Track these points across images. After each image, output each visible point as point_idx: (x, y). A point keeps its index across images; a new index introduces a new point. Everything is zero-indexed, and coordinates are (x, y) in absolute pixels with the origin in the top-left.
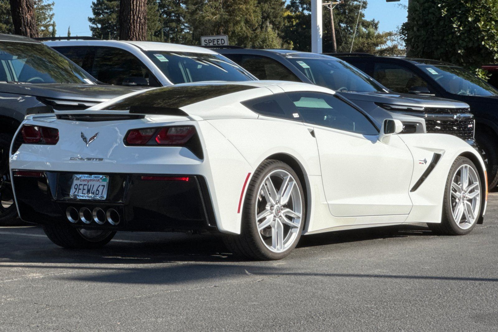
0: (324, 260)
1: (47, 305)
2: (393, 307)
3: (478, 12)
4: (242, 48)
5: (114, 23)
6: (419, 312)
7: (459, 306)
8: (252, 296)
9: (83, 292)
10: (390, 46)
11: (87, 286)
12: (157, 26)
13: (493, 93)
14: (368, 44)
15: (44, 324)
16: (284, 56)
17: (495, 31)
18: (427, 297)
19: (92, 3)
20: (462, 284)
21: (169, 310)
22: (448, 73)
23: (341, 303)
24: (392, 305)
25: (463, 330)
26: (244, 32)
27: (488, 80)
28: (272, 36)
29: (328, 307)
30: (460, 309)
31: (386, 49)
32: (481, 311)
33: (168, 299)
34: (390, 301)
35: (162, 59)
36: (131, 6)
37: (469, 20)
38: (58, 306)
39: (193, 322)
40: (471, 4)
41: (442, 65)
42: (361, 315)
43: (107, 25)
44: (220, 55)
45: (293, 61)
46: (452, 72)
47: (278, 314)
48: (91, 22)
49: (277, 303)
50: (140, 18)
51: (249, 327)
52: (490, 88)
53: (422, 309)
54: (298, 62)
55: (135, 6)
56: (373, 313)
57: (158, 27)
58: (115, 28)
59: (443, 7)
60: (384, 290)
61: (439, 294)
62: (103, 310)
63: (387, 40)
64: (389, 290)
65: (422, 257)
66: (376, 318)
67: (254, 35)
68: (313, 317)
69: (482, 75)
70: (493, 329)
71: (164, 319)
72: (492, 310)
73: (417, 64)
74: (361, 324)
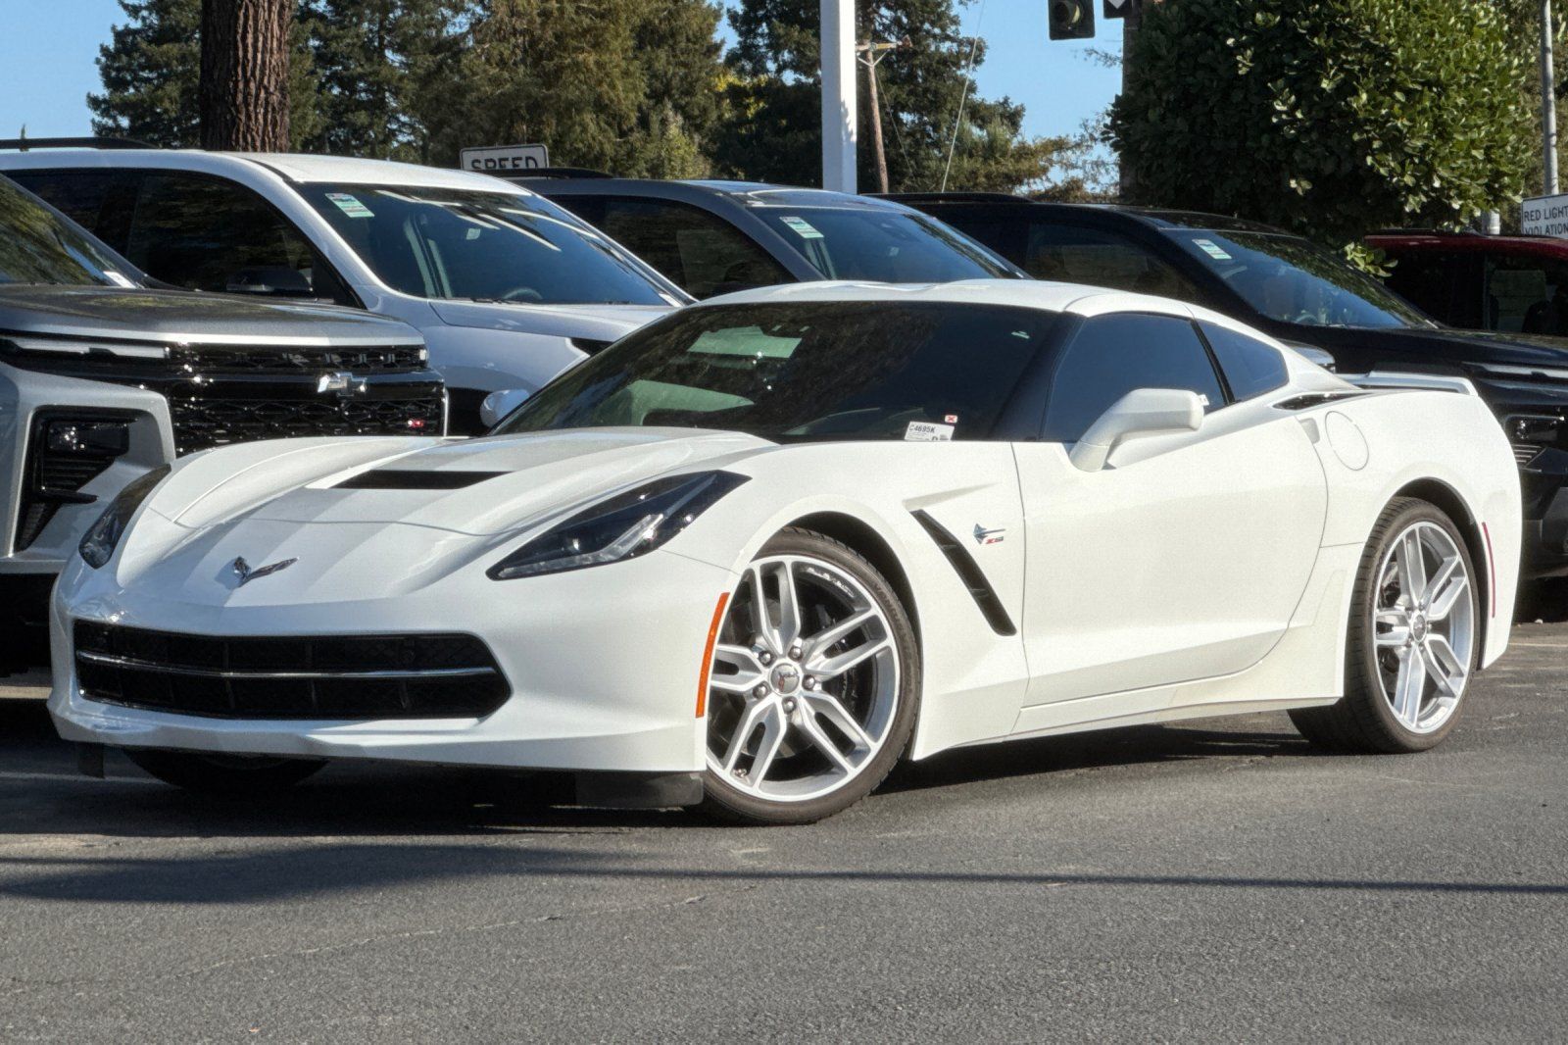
0: (894, 838)
1: (14, 979)
2: (1129, 974)
3: (1353, 63)
4: (606, 176)
5: (173, 115)
6: (1213, 990)
7: (1336, 972)
8: (675, 947)
9: (128, 941)
10: (1060, 184)
11: (138, 920)
12: (310, 123)
13: (1402, 318)
14: (988, 176)
15: (12, 1034)
16: (743, 200)
17: (1406, 123)
18: (1233, 946)
19: (98, 49)
20: (1338, 906)
21: (412, 991)
22: (1261, 257)
23: (960, 965)
24: (1124, 969)
25: (1359, 1039)
26: (591, 141)
27: (1385, 279)
28: (681, 152)
29: (920, 977)
30: (1342, 980)
31: (1047, 192)
32: (1407, 983)
33: (406, 957)
34: (1118, 958)
35: (355, 209)
36: (237, 49)
37: (1324, 90)
38: (53, 984)
39: (492, 1025)
40: (1328, 37)
41: (1241, 229)
42: (1028, 999)
43: (148, 120)
44: (539, 197)
45: (771, 216)
46: (1272, 252)
47: (761, 998)
48: (96, 109)
49: (756, 967)
50: (266, 89)
51: (675, 1037)
52: (1395, 302)
53: (1220, 979)
54: (788, 220)
55: (250, 49)
56: (1068, 993)
57: (314, 126)
58: (175, 129)
59: (1240, 47)
60: (1094, 925)
61: (1271, 937)
62: (197, 993)
63: (1051, 162)
64: (1110, 924)
65: (1203, 827)
66: (1078, 1008)
67: (624, 148)
68: (875, 1008)
69: (1367, 264)
70: (1450, 1035)
71: (398, 1017)
72: (1442, 981)
73: (1165, 228)
74: (1033, 1027)
